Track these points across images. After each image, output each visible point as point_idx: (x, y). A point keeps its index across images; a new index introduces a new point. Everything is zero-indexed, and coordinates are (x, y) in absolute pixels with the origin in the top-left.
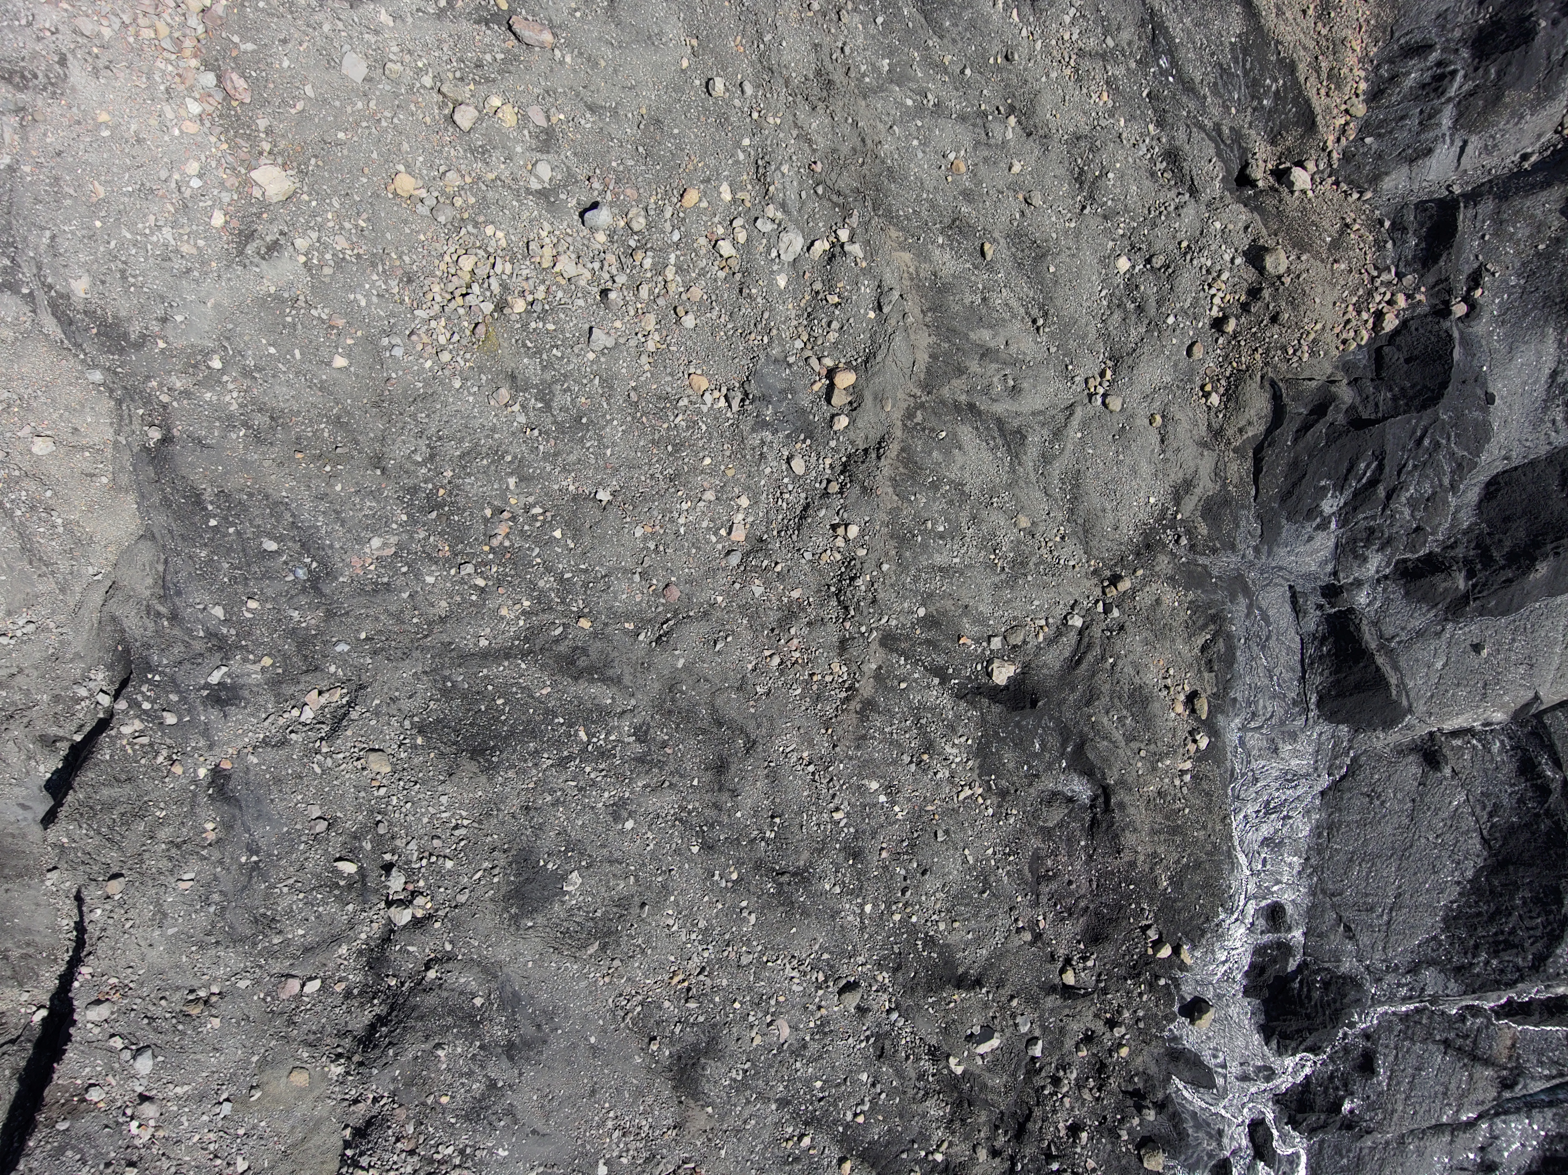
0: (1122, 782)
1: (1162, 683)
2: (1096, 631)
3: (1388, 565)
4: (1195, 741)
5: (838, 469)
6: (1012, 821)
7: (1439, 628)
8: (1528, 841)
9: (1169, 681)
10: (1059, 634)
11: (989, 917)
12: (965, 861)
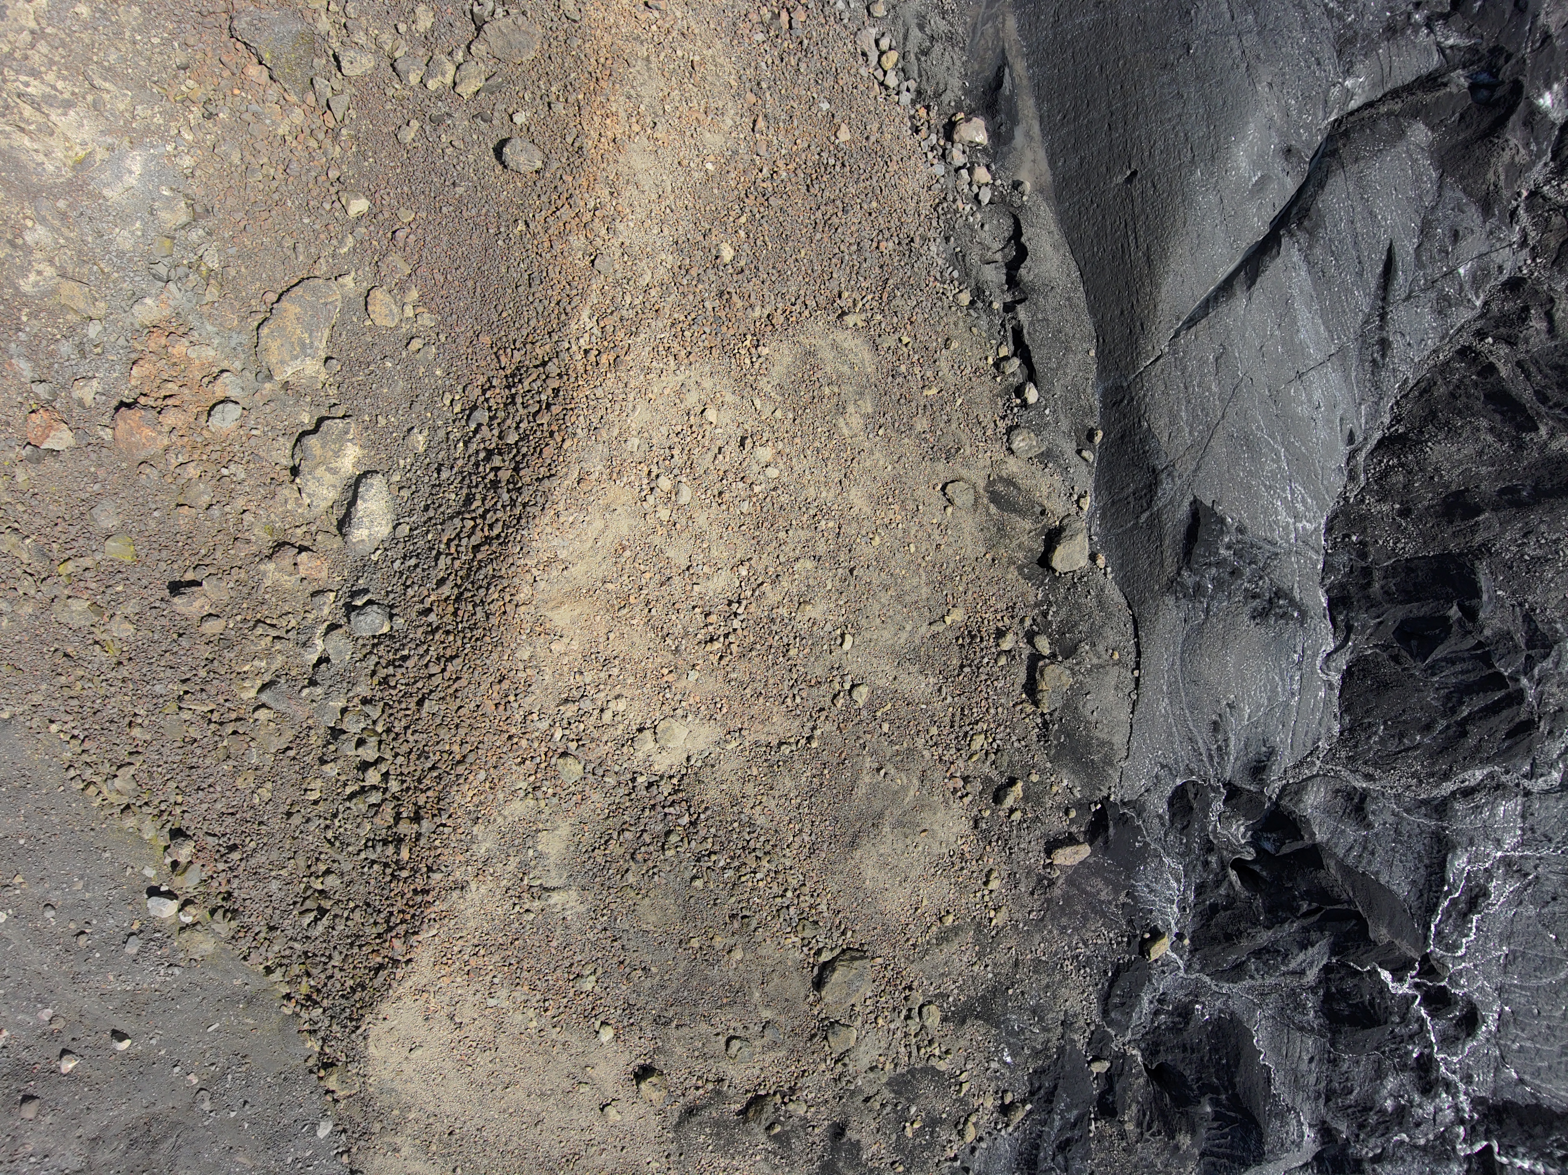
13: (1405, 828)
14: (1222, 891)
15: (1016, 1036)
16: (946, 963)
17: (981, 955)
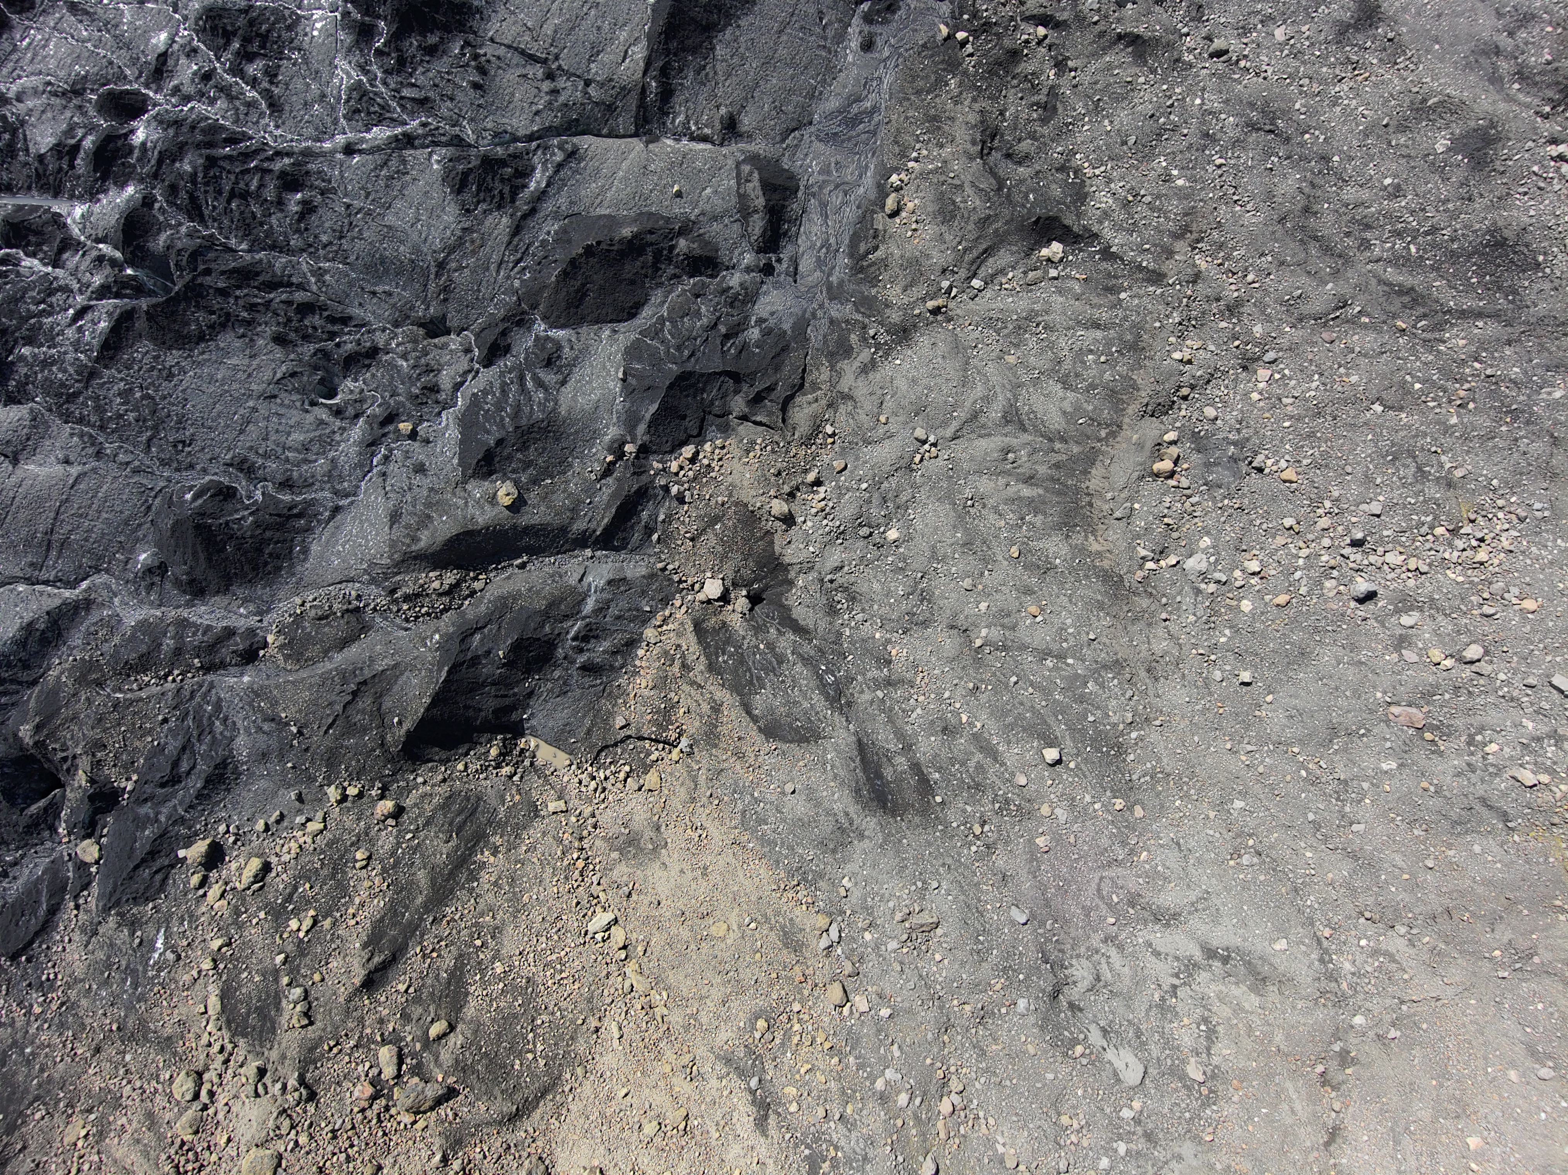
0: (971, 159)
1: (920, 226)
2: (963, 273)
3: (724, 277)
4: (901, 181)
5: (1176, 406)
6: (1060, 149)
7: (701, 218)
8: (688, 38)
9: (914, 226)
10: (993, 276)
11: (1096, 83)
12: (1111, 122)
15: (134, 972)
16: (138, 1141)
17: (117, 1103)
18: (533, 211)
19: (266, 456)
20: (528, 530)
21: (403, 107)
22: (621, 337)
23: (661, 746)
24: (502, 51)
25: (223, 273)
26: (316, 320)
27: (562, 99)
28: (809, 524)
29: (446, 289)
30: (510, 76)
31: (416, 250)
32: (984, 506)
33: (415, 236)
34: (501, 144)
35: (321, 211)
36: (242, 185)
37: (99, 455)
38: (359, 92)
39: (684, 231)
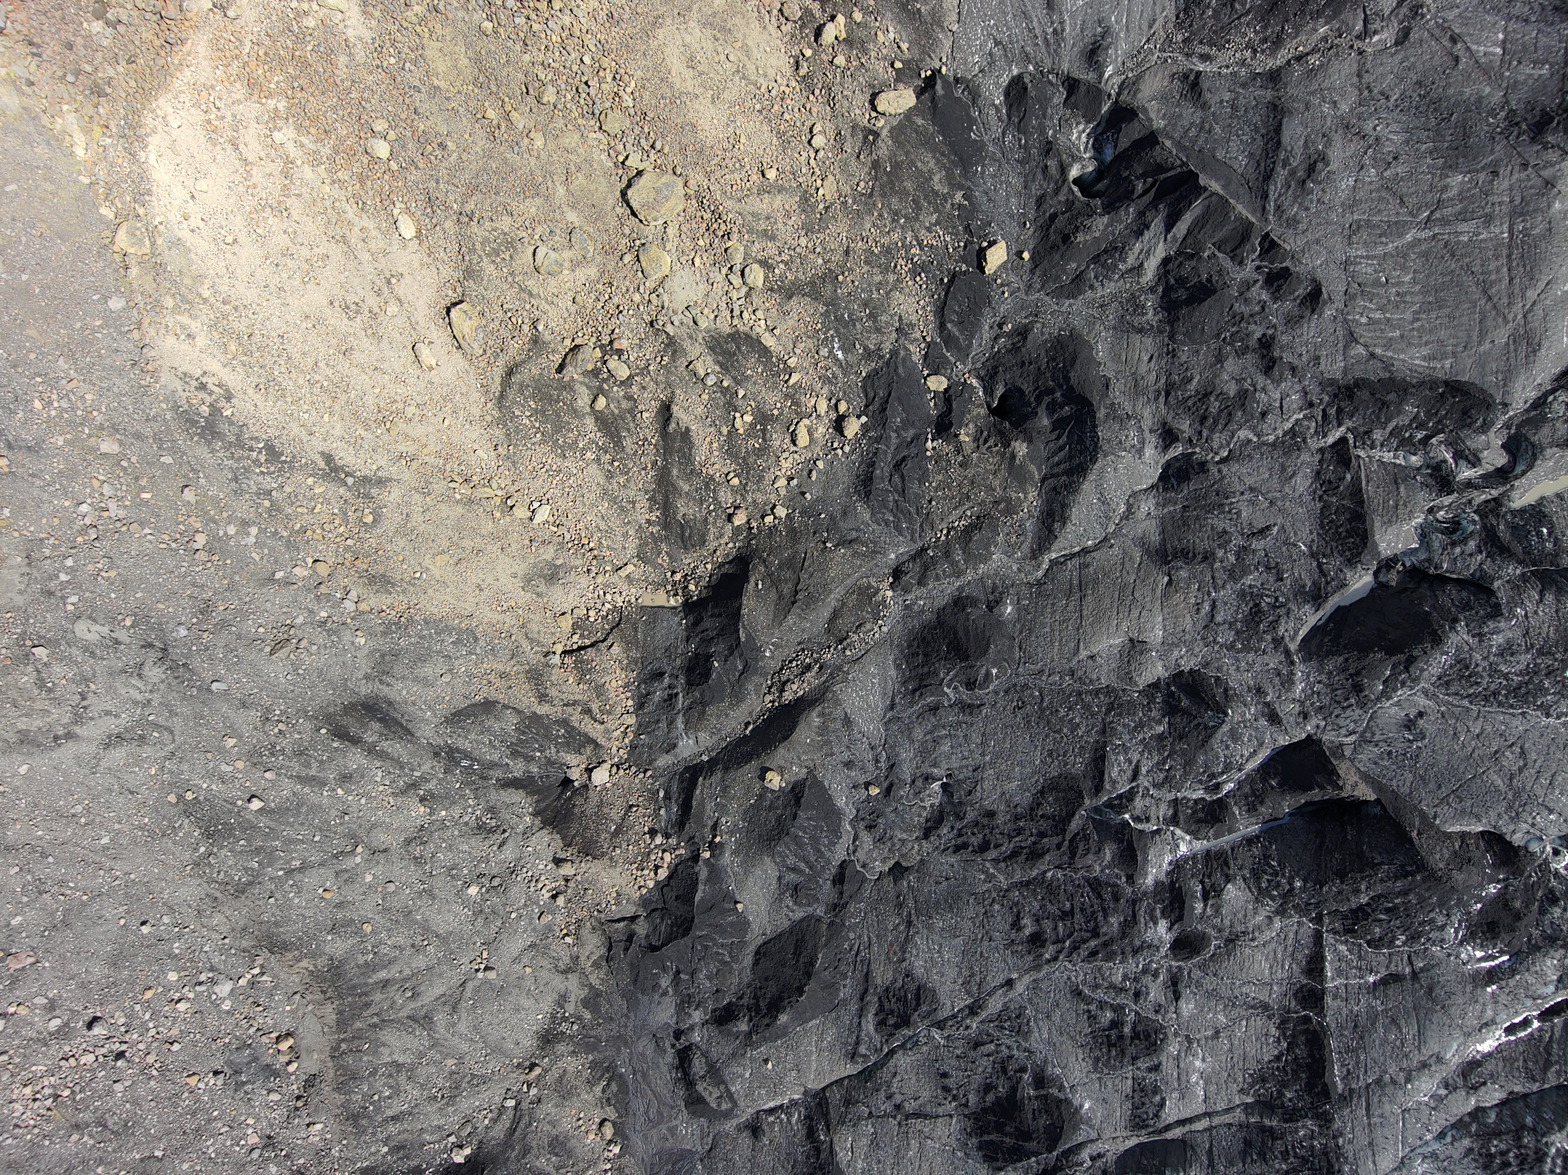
1: (576, 1124)
2: (524, 1105)
3: (705, 1014)
4: (610, 1149)
5: (301, 1088)
7: (742, 1051)
9: (581, 1121)
10: (500, 1113)
13: (1242, 101)
14: (1062, 198)
15: (846, 326)
16: (768, 218)
17: (808, 229)
18: (862, 999)
19: (959, 723)
20: (747, 758)
21: (989, 1035)
22: (756, 933)
23: (575, 647)
24: (940, 1111)
25: (1048, 850)
26: (975, 841)
27: (882, 1095)
28: (541, 867)
29: (900, 906)
30: (925, 1095)
31: (930, 928)
32: (413, 946)
33: (936, 938)
34: (910, 1038)
35: (1008, 927)
36: (1068, 923)
37: (1072, 673)
38: (1021, 1031)
39: (749, 1034)
